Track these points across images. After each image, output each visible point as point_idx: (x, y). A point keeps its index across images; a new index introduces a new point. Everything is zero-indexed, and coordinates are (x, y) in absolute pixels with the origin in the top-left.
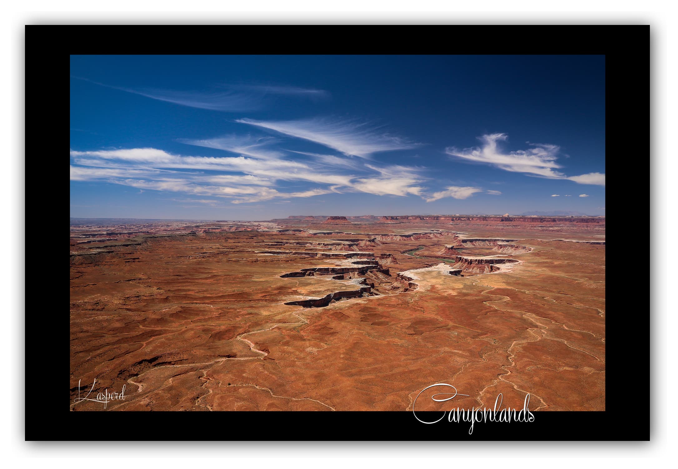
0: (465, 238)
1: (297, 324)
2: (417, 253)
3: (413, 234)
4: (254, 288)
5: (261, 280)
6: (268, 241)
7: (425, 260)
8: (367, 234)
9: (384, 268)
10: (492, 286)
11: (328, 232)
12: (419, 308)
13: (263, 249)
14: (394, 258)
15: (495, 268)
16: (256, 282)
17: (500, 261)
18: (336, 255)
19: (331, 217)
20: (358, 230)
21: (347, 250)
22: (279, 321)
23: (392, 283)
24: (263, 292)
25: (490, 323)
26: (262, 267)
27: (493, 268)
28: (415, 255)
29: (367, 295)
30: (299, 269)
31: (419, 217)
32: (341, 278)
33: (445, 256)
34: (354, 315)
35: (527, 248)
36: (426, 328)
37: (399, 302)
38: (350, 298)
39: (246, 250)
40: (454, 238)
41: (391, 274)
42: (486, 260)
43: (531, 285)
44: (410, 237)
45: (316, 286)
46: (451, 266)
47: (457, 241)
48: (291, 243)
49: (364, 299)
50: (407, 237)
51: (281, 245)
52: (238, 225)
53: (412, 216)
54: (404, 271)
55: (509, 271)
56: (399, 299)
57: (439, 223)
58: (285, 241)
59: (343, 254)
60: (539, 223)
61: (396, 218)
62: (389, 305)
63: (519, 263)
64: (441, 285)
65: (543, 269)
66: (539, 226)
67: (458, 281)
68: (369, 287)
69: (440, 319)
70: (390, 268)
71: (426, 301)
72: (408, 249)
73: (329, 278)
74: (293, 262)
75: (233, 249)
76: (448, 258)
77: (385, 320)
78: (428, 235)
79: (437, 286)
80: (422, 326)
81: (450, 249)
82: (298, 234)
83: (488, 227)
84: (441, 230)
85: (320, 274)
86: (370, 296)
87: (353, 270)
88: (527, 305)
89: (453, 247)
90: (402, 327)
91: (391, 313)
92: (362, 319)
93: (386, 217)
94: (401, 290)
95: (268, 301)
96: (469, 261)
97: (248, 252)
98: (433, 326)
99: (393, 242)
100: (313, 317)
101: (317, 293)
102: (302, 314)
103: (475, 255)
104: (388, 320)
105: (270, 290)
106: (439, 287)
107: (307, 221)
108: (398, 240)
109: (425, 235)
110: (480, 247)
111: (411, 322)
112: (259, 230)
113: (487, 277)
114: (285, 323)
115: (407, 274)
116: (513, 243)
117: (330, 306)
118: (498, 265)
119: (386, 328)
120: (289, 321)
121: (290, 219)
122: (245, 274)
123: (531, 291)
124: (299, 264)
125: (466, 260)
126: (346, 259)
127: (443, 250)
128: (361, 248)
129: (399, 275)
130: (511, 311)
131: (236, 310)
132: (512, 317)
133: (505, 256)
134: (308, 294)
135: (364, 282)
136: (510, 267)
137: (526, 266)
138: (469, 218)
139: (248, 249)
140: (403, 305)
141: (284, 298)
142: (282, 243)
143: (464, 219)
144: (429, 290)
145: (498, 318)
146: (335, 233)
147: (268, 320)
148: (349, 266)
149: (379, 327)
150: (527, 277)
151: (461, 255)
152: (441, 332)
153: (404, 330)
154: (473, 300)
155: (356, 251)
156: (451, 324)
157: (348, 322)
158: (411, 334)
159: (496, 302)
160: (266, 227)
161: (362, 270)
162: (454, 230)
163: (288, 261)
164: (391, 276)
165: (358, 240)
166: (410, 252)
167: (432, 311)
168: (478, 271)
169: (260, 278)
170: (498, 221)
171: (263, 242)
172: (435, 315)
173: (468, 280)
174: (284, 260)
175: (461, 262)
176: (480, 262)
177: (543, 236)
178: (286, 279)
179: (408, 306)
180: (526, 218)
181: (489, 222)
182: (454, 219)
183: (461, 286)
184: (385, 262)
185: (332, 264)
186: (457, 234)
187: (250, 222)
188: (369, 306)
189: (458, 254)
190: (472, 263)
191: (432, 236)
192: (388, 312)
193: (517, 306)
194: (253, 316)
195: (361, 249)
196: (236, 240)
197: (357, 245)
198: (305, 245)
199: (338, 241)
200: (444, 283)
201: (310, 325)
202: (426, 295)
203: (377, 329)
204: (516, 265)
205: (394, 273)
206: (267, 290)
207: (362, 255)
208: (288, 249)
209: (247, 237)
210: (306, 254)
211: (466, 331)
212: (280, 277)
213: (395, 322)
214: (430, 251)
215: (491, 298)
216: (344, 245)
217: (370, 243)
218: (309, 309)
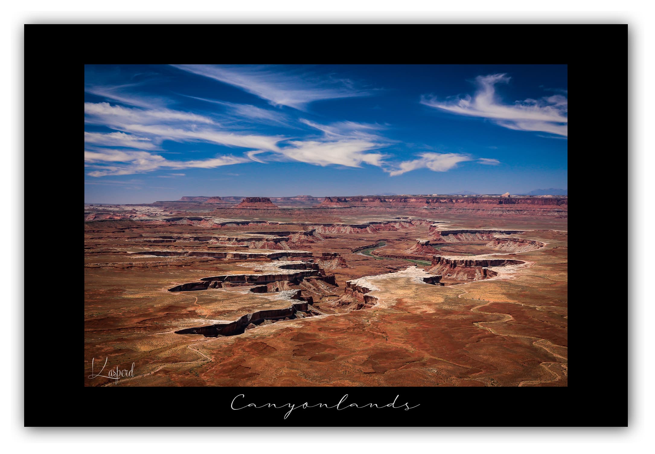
0: (446, 229)
1: (194, 364)
2: (376, 251)
3: (370, 223)
4: (126, 309)
5: (137, 296)
6: (148, 235)
7: (387, 261)
8: (301, 224)
9: (327, 274)
10: (486, 300)
11: (243, 220)
12: (379, 334)
13: (140, 248)
14: (341, 259)
15: (490, 273)
16: (129, 300)
17: (498, 262)
18: (255, 256)
19: (247, 198)
20: (289, 218)
21: (271, 247)
22: (167, 360)
23: (339, 296)
24: (140, 316)
25: (484, 354)
26: (139, 276)
27: (488, 273)
28: (373, 255)
29: (302, 315)
30: (198, 277)
31: (379, 198)
32: (264, 290)
33: (416, 256)
34: (282, 346)
35: (537, 244)
36: (390, 363)
37: (349, 324)
38: (277, 320)
39: (112, 250)
40: (430, 229)
41: (339, 283)
42: (476, 261)
43: (543, 298)
44: (366, 227)
45: (226, 303)
46: (426, 270)
47: (434, 234)
48: (185, 239)
49: (298, 322)
50: (361, 228)
51: (171, 241)
52: (99, 211)
53: (368, 197)
54: (356, 279)
55: (511, 276)
56: (349, 320)
57: (407, 207)
58: (176, 235)
59: (265, 254)
60: (555, 206)
61: (345, 199)
62: (335, 329)
63: (526, 266)
64: (411, 298)
65: (561, 274)
66: (555, 211)
67: (436, 292)
68: (305, 302)
69: (411, 349)
70: (336, 273)
71: (389, 323)
72: (362, 245)
73: (245, 291)
74: (189, 267)
75: (89, 248)
76: (421, 258)
77: (330, 352)
78: (392, 224)
79: (405, 300)
80: (384, 360)
81: (425, 246)
82: (196, 224)
83: (480, 212)
84: (410, 218)
85: (231, 285)
86: (307, 316)
87: (281, 278)
88: (539, 326)
89: (429, 242)
90: (355, 363)
91: (338, 341)
92: (295, 352)
93: (329, 198)
94: (353, 306)
95: (149, 330)
96: (453, 262)
97: (117, 254)
98: (401, 360)
99: (340, 236)
100: (219, 351)
101: (226, 314)
102: (204, 347)
103: (461, 253)
104: (333, 352)
105: (152, 312)
106: (409, 301)
107: (211, 204)
108: (347, 233)
109: (388, 225)
110: (468, 242)
111: (368, 354)
112: (135, 219)
113: (479, 286)
114: (176, 362)
115: (361, 282)
116: (516, 236)
117: (247, 334)
118: (494, 269)
119: (331, 364)
120: (182, 359)
121: (183, 202)
122: (112, 288)
123: (544, 307)
124: (198, 271)
125: (447, 261)
126: (270, 261)
127: (414, 247)
128: (293, 245)
129: (349, 284)
130: (516, 336)
131: (94, 346)
132: (518, 345)
133: (505, 254)
134: (212, 316)
135: (298, 296)
136: (512, 272)
137: (535, 270)
138: (452, 200)
139: (116, 248)
140: (356, 330)
141: (174, 323)
142: (171, 238)
143: (445, 201)
144: (394, 306)
145: (497, 347)
146: (254, 222)
147: (149, 360)
148: (275, 272)
149: (321, 363)
150: (538, 286)
151: (440, 254)
152: (412, 369)
153: (358, 367)
154: (458, 320)
155: (285, 249)
156: (427, 356)
157: (275, 357)
158: (368, 373)
159: (492, 322)
160: (145, 214)
161: (295, 278)
162: (430, 217)
163: (181, 266)
164: (338, 286)
165: (288, 233)
166: (365, 250)
167: (399, 337)
168: (465, 277)
169: (135, 294)
170: (493, 203)
171: (141, 236)
172: (403, 343)
173: (452, 291)
174: (175, 264)
175: (441, 264)
176: (468, 264)
177: (560, 225)
178: (177, 293)
179: (364, 330)
180: (536, 199)
181: (482, 204)
182: (430, 201)
183: (441, 300)
184: (329, 266)
185: (250, 269)
186: (434, 223)
187: (119, 205)
188: (305, 332)
189: (436, 252)
190: (456, 266)
191: (397, 226)
192: (333, 340)
193: (524, 329)
194: (124, 355)
195: (293, 247)
196: (96, 235)
197: (287, 240)
198: (208, 241)
199: (259, 235)
200: (416, 295)
201: (215, 364)
202: (389, 313)
203: (318, 367)
204: (521, 268)
205: (342, 281)
206: (146, 311)
207: (295, 255)
208: (181, 248)
209: (114, 229)
210: (209, 254)
211: (450, 367)
212: (168, 290)
213: (344, 356)
214: (394, 248)
215: (485, 317)
216: (267, 240)
217: (306, 237)
218: (214, 339)
